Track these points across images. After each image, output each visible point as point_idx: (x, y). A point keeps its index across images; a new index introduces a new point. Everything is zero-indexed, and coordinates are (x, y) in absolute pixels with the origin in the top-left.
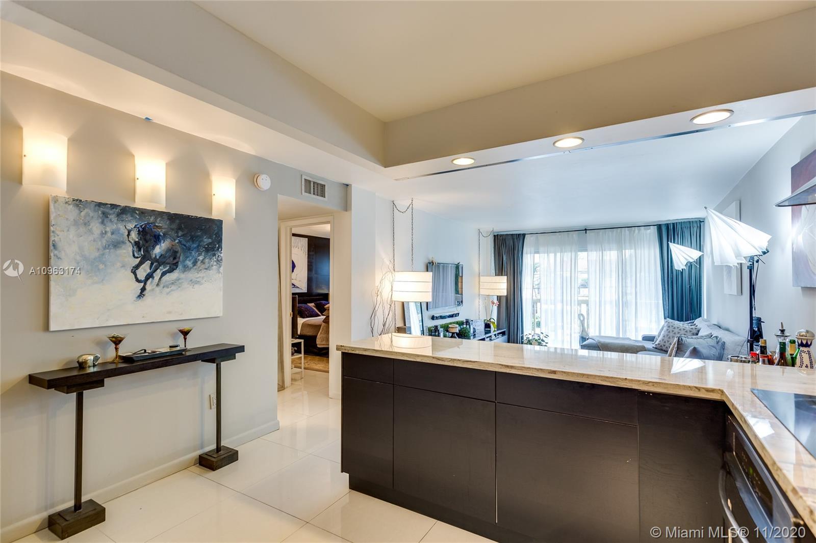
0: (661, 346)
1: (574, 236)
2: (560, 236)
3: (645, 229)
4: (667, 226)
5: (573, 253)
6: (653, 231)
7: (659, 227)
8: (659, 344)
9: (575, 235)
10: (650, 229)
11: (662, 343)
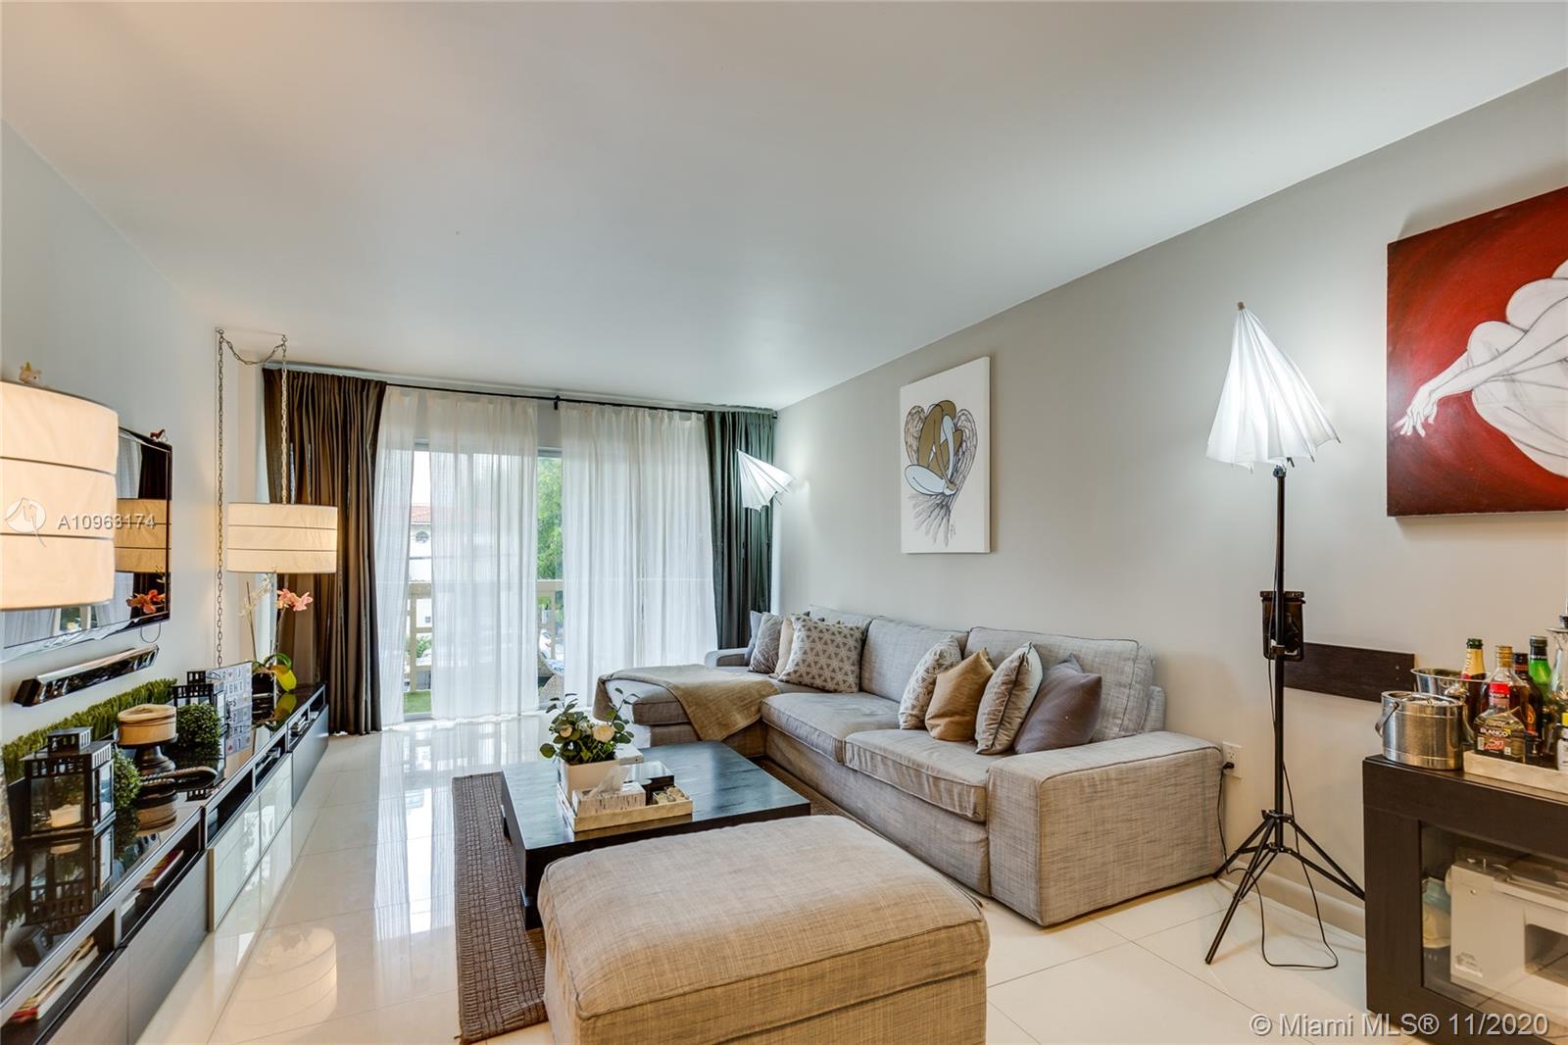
0: (801, 676)
1: (530, 410)
2: (491, 406)
3: (681, 418)
4: (723, 416)
5: (526, 459)
6: (694, 425)
7: (709, 417)
8: (795, 672)
9: (531, 408)
10: (689, 419)
11: (803, 669)
